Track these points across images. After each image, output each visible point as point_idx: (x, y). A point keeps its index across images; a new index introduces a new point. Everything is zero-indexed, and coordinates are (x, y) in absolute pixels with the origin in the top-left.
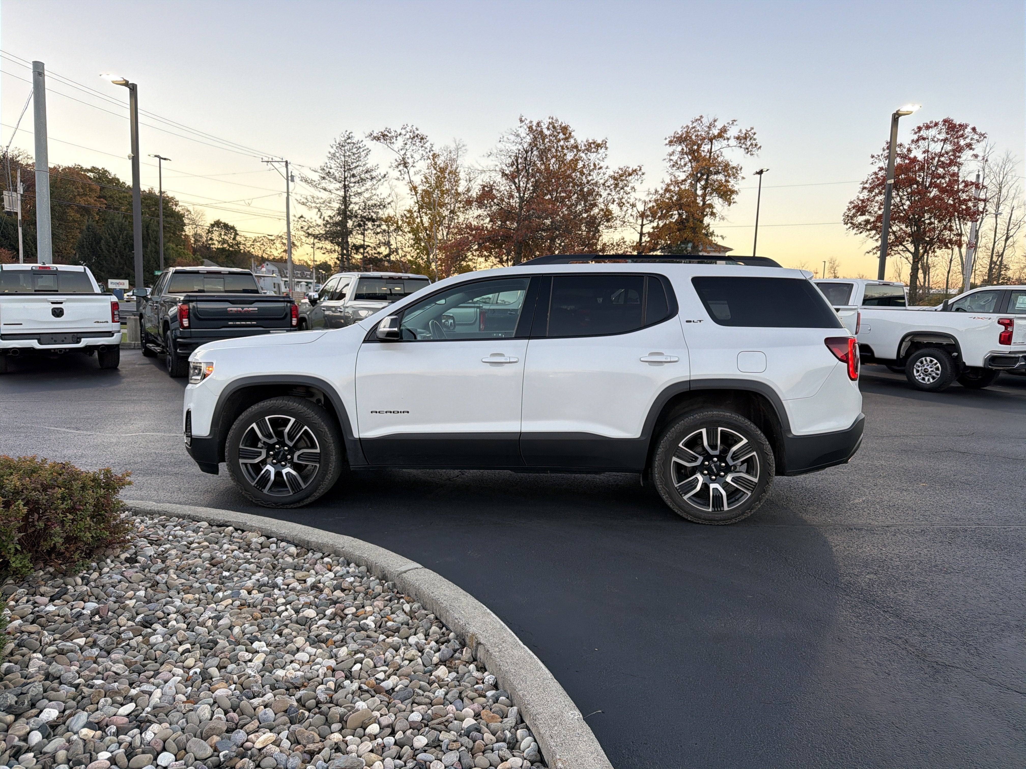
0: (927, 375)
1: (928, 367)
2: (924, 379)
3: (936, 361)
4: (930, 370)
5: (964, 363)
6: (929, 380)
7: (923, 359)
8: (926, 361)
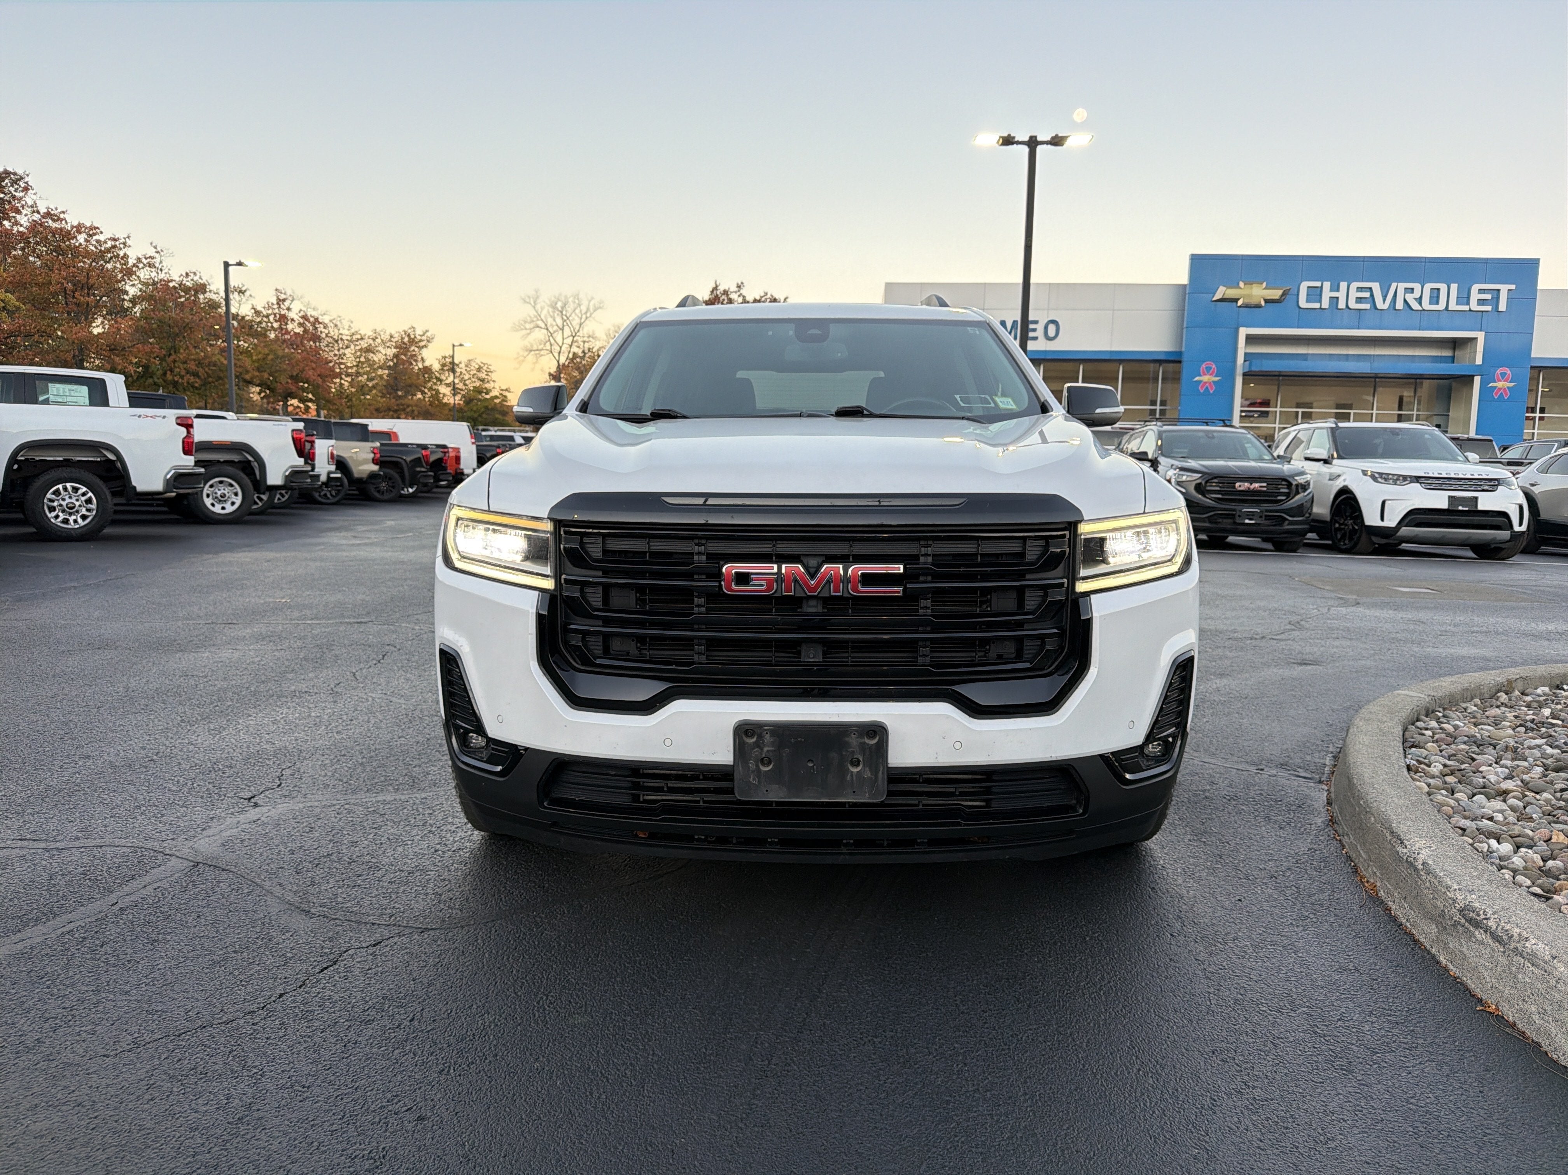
0: (70, 514)
1: (74, 500)
2: (66, 521)
3: (84, 489)
4: (77, 504)
5: (135, 488)
6: (75, 521)
7: (60, 486)
8: (65, 489)
